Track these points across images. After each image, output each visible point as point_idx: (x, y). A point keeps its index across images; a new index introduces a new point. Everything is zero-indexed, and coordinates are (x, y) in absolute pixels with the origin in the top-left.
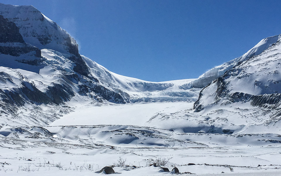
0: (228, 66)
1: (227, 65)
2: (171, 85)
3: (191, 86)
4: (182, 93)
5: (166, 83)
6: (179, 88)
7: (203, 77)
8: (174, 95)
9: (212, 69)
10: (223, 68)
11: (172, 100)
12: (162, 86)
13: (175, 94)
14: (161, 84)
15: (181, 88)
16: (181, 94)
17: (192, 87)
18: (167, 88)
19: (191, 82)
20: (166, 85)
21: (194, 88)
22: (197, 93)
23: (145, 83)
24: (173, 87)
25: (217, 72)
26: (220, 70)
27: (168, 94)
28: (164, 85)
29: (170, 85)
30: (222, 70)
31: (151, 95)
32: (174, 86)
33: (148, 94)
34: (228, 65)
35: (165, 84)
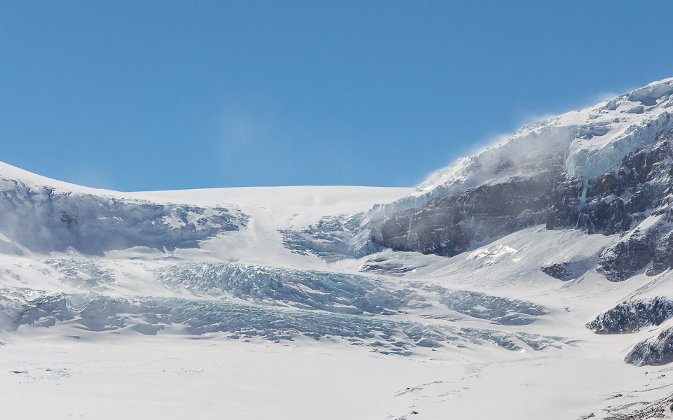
0: (639, 120)
1: (631, 112)
2: (227, 222)
3: (373, 239)
4: (325, 280)
5: (192, 203)
6: (288, 244)
7: (463, 179)
8: (269, 294)
9: (526, 133)
10: (602, 130)
11: (270, 328)
12: (167, 220)
13: (276, 287)
14: (158, 212)
15: (299, 243)
16: (318, 285)
17: (377, 243)
18: (203, 238)
19: (366, 207)
20: (193, 218)
21: (395, 250)
22: (428, 289)
23: (48, 192)
24: (242, 231)
25: (563, 155)
26: (586, 144)
27: (226, 278)
28: (183, 217)
29: (223, 218)
30: (601, 143)
31: (109, 279)
32: (250, 225)
33: (81, 274)
34: (640, 111)
35: (187, 208)
